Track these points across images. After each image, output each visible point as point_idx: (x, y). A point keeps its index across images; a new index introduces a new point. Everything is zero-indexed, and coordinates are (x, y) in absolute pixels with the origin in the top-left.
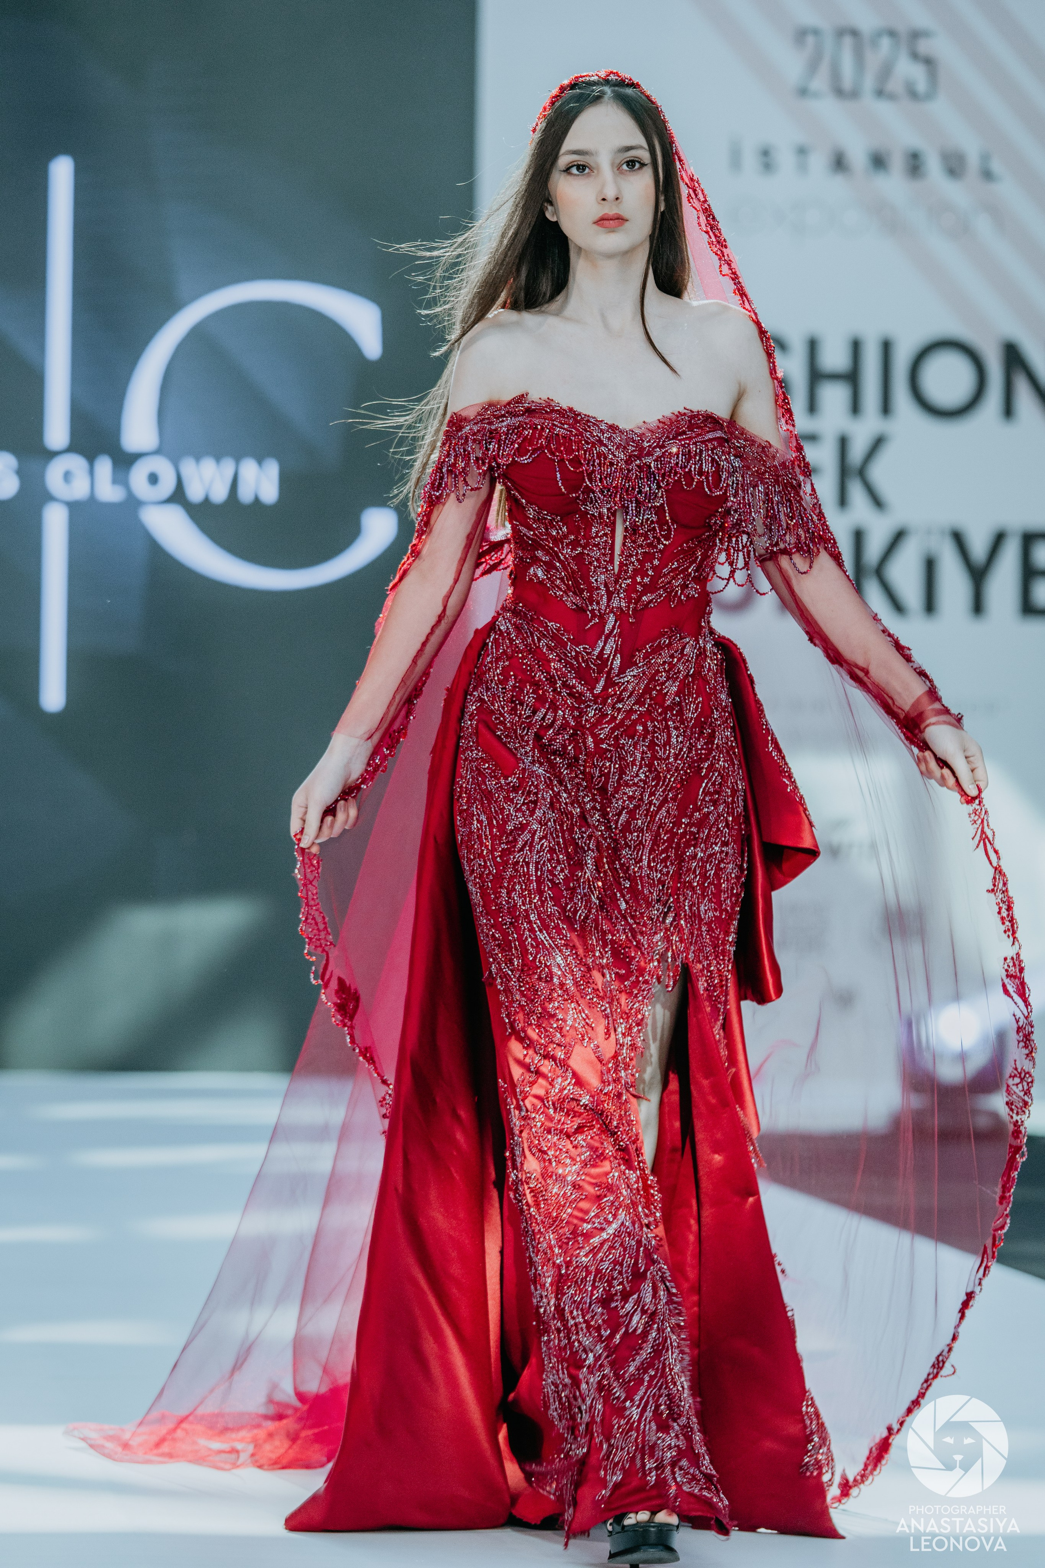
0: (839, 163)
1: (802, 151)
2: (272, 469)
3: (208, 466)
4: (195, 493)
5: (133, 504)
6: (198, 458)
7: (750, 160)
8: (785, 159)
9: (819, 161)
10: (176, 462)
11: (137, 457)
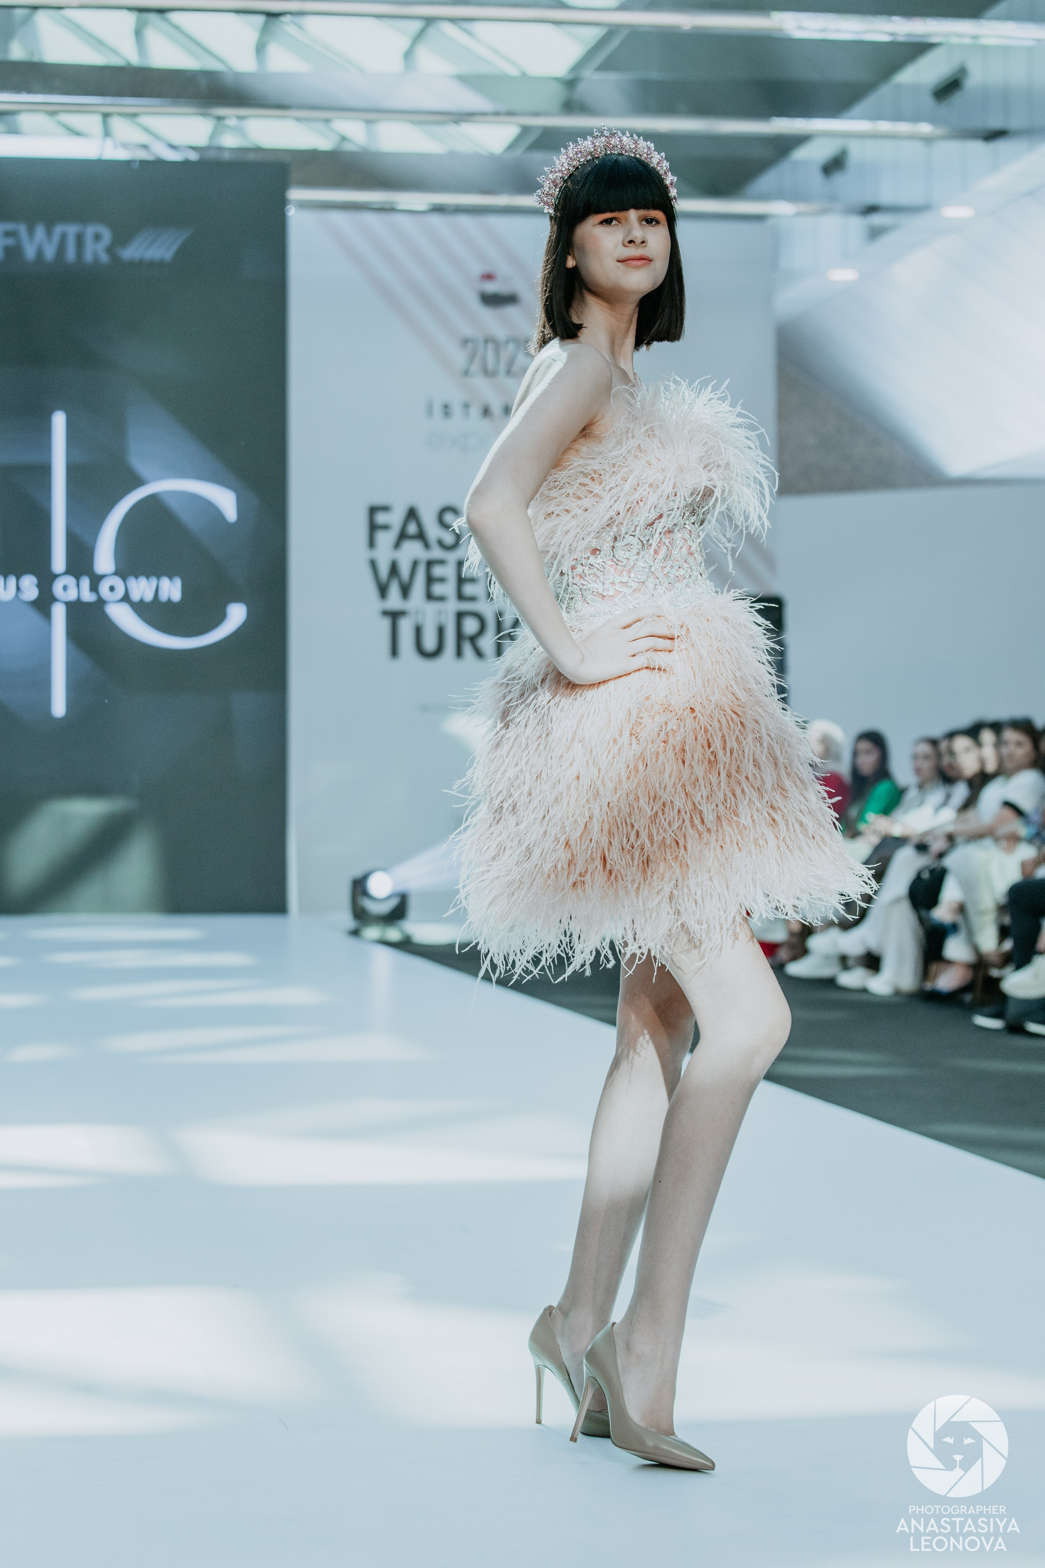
0: (486, 412)
1: (466, 406)
2: (178, 582)
3: (143, 581)
4: (135, 596)
5: (101, 603)
6: (136, 577)
7: (437, 411)
8: (457, 410)
9: (475, 411)
10: (124, 579)
11: (103, 577)
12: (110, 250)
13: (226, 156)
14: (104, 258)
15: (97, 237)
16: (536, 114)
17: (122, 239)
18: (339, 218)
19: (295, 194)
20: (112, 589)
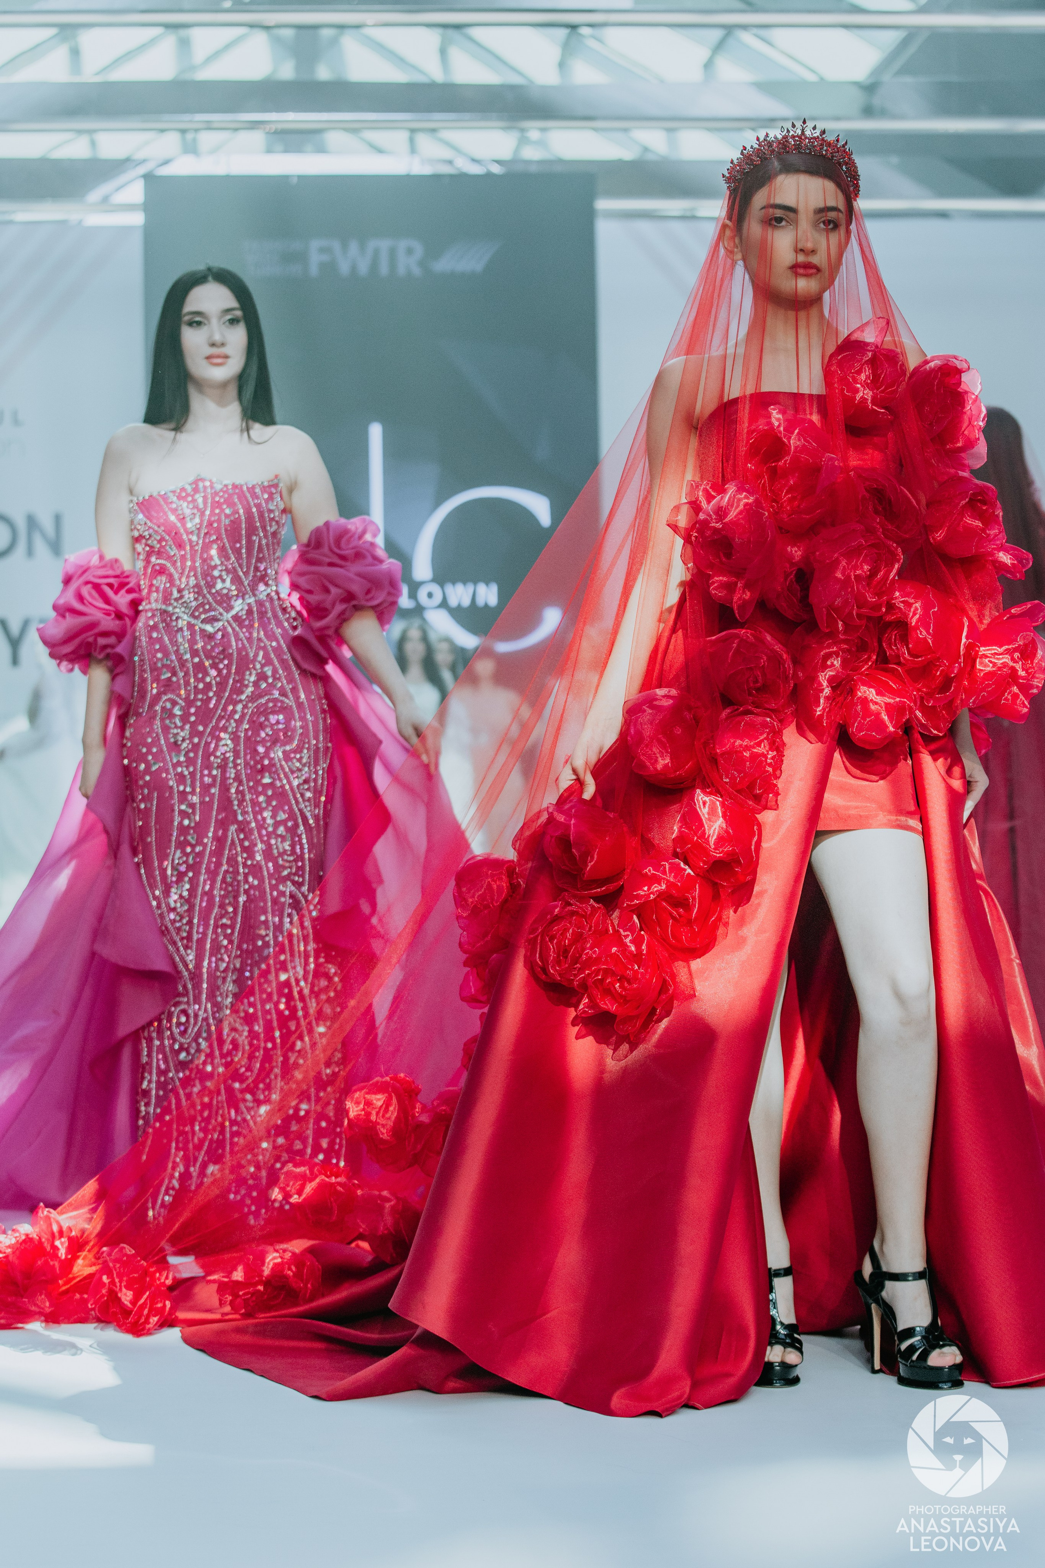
3: (460, 587)
5: (420, 609)
10: (442, 586)
11: (421, 584)
12: (422, 264)
13: (533, 169)
14: (417, 271)
15: (410, 251)
16: (837, 119)
17: (433, 251)
18: (644, 226)
19: (602, 204)
20: (430, 595)
